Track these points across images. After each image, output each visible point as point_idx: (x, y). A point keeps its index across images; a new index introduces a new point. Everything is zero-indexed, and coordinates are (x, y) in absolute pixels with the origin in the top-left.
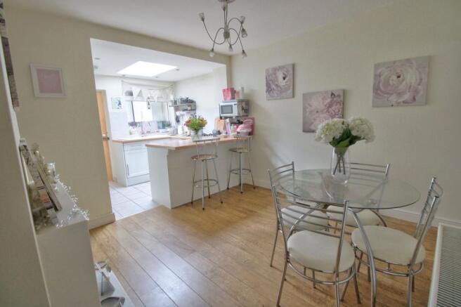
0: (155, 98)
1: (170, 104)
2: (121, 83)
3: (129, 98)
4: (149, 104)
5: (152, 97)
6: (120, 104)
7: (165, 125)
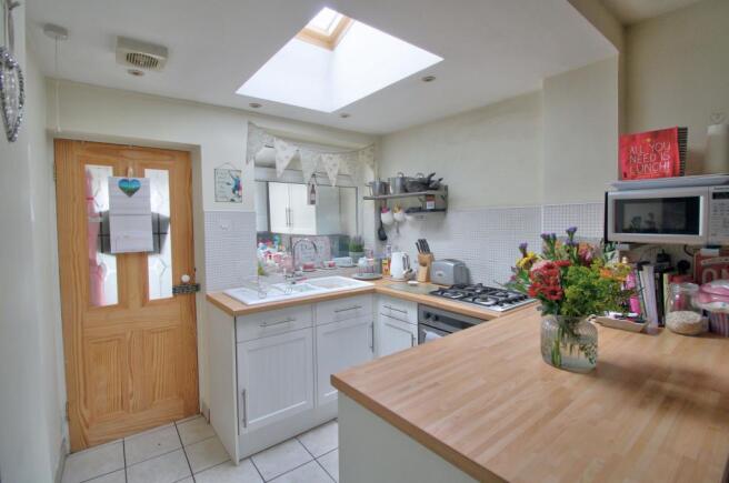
0: (332, 176)
1: (368, 192)
2: (245, 129)
3: (263, 174)
4: (313, 191)
5: (325, 175)
6: (238, 187)
7: (346, 246)
